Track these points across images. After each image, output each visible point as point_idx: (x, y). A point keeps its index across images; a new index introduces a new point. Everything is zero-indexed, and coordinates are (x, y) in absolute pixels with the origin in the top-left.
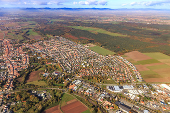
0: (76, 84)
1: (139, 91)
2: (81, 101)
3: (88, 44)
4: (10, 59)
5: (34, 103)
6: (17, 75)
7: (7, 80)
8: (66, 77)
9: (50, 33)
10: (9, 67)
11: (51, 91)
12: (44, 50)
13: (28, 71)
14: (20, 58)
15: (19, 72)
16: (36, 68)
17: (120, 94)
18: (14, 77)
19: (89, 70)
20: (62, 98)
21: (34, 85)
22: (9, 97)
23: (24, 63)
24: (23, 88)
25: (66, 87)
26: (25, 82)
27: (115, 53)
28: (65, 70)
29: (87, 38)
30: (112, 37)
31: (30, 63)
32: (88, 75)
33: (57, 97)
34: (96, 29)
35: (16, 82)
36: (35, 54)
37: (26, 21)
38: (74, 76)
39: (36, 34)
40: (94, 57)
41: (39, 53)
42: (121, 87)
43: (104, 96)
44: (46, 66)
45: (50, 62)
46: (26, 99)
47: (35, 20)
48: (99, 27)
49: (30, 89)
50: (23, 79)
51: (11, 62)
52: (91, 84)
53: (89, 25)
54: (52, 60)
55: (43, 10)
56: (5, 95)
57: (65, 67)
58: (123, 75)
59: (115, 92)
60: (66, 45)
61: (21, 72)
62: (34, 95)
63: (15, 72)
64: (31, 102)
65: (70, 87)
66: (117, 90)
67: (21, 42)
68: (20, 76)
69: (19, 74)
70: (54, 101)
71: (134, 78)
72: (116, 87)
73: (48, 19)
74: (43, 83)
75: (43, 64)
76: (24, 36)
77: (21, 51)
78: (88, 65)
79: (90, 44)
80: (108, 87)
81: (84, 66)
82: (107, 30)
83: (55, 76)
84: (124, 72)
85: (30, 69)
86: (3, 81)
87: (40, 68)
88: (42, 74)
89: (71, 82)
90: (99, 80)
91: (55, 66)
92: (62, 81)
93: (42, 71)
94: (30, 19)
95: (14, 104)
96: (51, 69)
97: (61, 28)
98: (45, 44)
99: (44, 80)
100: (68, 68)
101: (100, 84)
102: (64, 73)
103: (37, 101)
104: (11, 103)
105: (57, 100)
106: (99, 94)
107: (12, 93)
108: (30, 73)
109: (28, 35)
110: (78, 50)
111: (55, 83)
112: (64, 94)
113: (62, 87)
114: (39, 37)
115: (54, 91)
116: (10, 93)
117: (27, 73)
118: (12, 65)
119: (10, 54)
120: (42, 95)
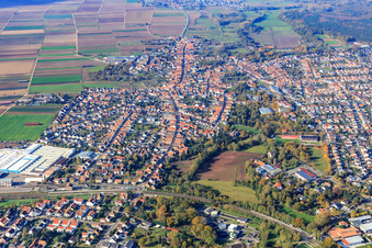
0: (364, 227)
4: (177, 99)
6: (181, 151)
7: (148, 158)
8: (333, 197)
10: (166, 122)
11: (262, 226)
12: (292, 90)
13: (214, 147)
14: (207, 102)
15: (187, 143)
16: (241, 143)
18: (171, 153)
21: (218, 194)
22: (139, 203)
23: (213, 119)
24: (183, 190)
25: (319, 228)
26: (194, 177)
28: (341, 171)
31: (231, 124)
35: (169, 171)
36: (256, 98)
38: (365, 201)
39: (285, 30)
41: (271, 97)
44: (279, 144)
45: (296, 131)
46: (181, 223)
49: (203, 200)
50: (192, 165)
51: (177, 109)
54: (308, 126)
56: (132, 196)
57: (346, 161)
61: (194, 143)
62: (204, 219)
63: (179, 141)
64: (192, 237)
65: (337, 233)
67: (228, 50)
68: (188, 156)
69: (186, 149)
74: (245, 194)
75: (271, 133)
77: (217, 81)
83: (294, 181)
85: (223, 141)
86: (139, 159)
87: (256, 143)
88: (254, 166)
89: (345, 217)
91: (308, 151)
93: (257, 157)
95: (145, 226)
96: (289, 156)
98: (305, 66)
99: (254, 185)
100: (356, 165)
102: (332, 178)
103: (208, 240)
104: (138, 222)
107: (150, 196)
108: (218, 152)
109: (259, 29)
111: (287, 205)
113: (306, 223)
114: (293, 40)
115: (273, 227)
116: (145, 195)
117: (210, 150)
118: (177, 117)
119: (182, 85)
120: (231, 228)
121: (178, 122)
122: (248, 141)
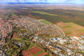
0: (36, 38)
1: (64, 40)
2: (39, 46)
3: (40, 19)
4: (2, 28)
5: (16, 49)
6: (7, 36)
7: (2, 38)
8: (31, 36)
9: (21, 15)
10: (2, 32)
11: (24, 43)
12: (19, 23)
13: (12, 33)
14: (8, 27)
15: (7, 34)
16: (16, 32)
17: (56, 42)
18: (5, 36)
19: (41, 31)
20: (30, 45)
21: (15, 40)
22: (3, 46)
23: (10, 29)
25: (31, 40)
26: (11, 39)
27: (52, 23)
28: (30, 32)
29: (39, 17)
30: (50, 16)
31: (13, 29)
32: (41, 34)
33: (27, 45)
34: (43, 12)
35: (6, 39)
36: (15, 25)
37: (9, 9)
38: (34, 35)
39: (15, 15)
40: (43, 25)
41: (17, 24)
42: (56, 39)
43: (49, 43)
44: (21, 31)
45: (22, 28)
46: (12, 47)
47: (14, 9)
48: (44, 12)
49: (14, 42)
50: (10, 37)
52: (43, 38)
53: (39, 11)
54: (23, 27)
55: (18, 4)
56: (1, 46)
57: (30, 31)
58: (57, 33)
59: (54, 41)
60: (29, 20)
62: (16, 45)
63: (6, 34)
65: (33, 40)
66: (55, 40)
67: (8, 19)
70: (26, 47)
71: (62, 34)
72: (54, 39)
73: (20, 8)
74: (20, 39)
75: (19, 29)
76: (9, 16)
77: (8, 24)
78: (40, 29)
79: (41, 19)
80: (50, 39)
81: (39, 30)
82: (48, 13)
83: (25, 35)
84: (57, 32)
85: (13, 32)
87: (18, 31)
88: (19, 35)
89: (33, 38)
90: (46, 36)
91: (25, 31)
92: (29, 37)
93: (19, 33)
94: (11, 8)
95: (6, 50)
96: (23, 32)
97: (27, 12)
98: (19, 20)
99: (20, 37)
100: (31, 31)
101: (47, 38)
103: (17, 48)
104: (4, 49)
105: (27, 47)
106: (47, 43)
107: (5, 44)
108: (13, 34)
109: (11, 16)
110: (36, 22)
111: (26, 38)
112: (30, 43)
113: (29, 40)
114: (16, 17)
115: (25, 42)
116: (4, 45)
117: (11, 34)
118: (4, 30)
119: (2, 25)
120: (20, 44)
121: (4, 31)
122: (16, 31)
